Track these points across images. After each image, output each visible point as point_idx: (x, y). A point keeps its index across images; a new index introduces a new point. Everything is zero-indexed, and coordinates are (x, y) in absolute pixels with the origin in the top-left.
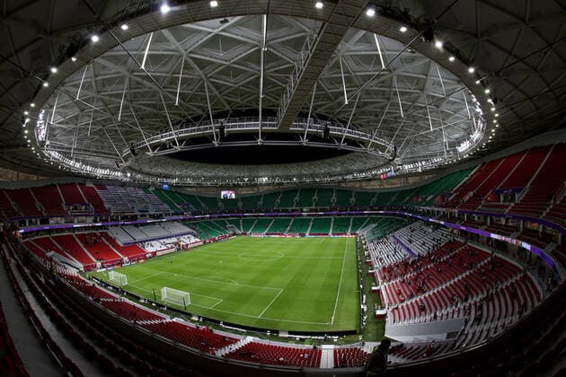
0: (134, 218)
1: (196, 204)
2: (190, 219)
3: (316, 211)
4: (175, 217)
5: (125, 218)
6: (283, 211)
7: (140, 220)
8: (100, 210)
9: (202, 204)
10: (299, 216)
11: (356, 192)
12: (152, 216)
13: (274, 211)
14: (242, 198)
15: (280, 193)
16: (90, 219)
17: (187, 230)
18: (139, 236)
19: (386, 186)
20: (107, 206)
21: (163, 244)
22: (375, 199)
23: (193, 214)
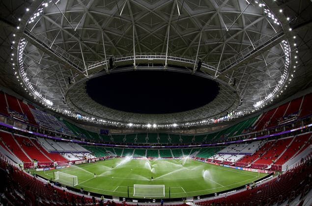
0: (52, 134)
1: (87, 135)
2: (84, 144)
3: (160, 145)
4: (76, 141)
5: (47, 133)
6: (140, 145)
7: (57, 137)
8: (31, 122)
9: (90, 136)
10: (149, 148)
11: (181, 136)
12: (64, 137)
13: (134, 145)
14: (113, 136)
15: (136, 135)
16: (25, 127)
17: (85, 150)
18: (59, 149)
20: (37, 121)
21: (76, 156)
22: (194, 139)
23: (86, 141)
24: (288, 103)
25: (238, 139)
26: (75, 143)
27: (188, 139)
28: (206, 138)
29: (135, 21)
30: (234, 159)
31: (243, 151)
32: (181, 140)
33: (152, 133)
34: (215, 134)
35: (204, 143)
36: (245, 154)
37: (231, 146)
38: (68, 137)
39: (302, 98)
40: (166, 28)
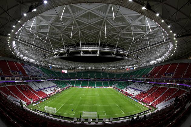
0: (36, 79)
1: (55, 75)
2: (53, 80)
3: (96, 79)
4: (49, 79)
5: (33, 79)
6: (85, 79)
7: (38, 80)
8: (25, 76)
9: (57, 75)
10: (90, 80)
11: (108, 74)
12: (42, 79)
13: (81, 79)
14: (69, 73)
15: (82, 72)
16: (21, 79)
17: (55, 85)
18: (41, 87)
19: (118, 72)
20: (27, 73)
21: (51, 90)
22: (115, 76)
23: (54, 78)
24: (170, 64)
25: (139, 80)
26: (49, 81)
27: (112, 75)
28: (122, 76)
29: (80, 28)
30: (136, 93)
31: (140, 89)
32: (108, 76)
33: (92, 72)
34: (128, 74)
35: (121, 79)
36: (142, 91)
37: (135, 83)
38: (44, 79)
39: (178, 63)
40: (99, 32)
